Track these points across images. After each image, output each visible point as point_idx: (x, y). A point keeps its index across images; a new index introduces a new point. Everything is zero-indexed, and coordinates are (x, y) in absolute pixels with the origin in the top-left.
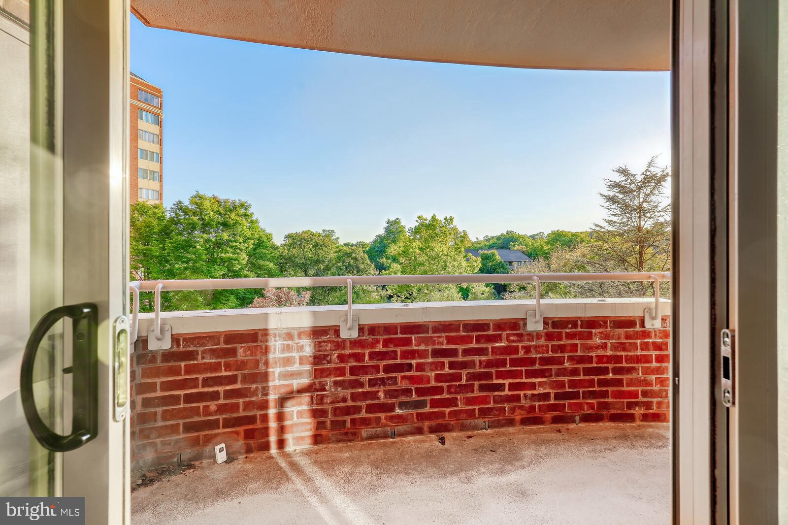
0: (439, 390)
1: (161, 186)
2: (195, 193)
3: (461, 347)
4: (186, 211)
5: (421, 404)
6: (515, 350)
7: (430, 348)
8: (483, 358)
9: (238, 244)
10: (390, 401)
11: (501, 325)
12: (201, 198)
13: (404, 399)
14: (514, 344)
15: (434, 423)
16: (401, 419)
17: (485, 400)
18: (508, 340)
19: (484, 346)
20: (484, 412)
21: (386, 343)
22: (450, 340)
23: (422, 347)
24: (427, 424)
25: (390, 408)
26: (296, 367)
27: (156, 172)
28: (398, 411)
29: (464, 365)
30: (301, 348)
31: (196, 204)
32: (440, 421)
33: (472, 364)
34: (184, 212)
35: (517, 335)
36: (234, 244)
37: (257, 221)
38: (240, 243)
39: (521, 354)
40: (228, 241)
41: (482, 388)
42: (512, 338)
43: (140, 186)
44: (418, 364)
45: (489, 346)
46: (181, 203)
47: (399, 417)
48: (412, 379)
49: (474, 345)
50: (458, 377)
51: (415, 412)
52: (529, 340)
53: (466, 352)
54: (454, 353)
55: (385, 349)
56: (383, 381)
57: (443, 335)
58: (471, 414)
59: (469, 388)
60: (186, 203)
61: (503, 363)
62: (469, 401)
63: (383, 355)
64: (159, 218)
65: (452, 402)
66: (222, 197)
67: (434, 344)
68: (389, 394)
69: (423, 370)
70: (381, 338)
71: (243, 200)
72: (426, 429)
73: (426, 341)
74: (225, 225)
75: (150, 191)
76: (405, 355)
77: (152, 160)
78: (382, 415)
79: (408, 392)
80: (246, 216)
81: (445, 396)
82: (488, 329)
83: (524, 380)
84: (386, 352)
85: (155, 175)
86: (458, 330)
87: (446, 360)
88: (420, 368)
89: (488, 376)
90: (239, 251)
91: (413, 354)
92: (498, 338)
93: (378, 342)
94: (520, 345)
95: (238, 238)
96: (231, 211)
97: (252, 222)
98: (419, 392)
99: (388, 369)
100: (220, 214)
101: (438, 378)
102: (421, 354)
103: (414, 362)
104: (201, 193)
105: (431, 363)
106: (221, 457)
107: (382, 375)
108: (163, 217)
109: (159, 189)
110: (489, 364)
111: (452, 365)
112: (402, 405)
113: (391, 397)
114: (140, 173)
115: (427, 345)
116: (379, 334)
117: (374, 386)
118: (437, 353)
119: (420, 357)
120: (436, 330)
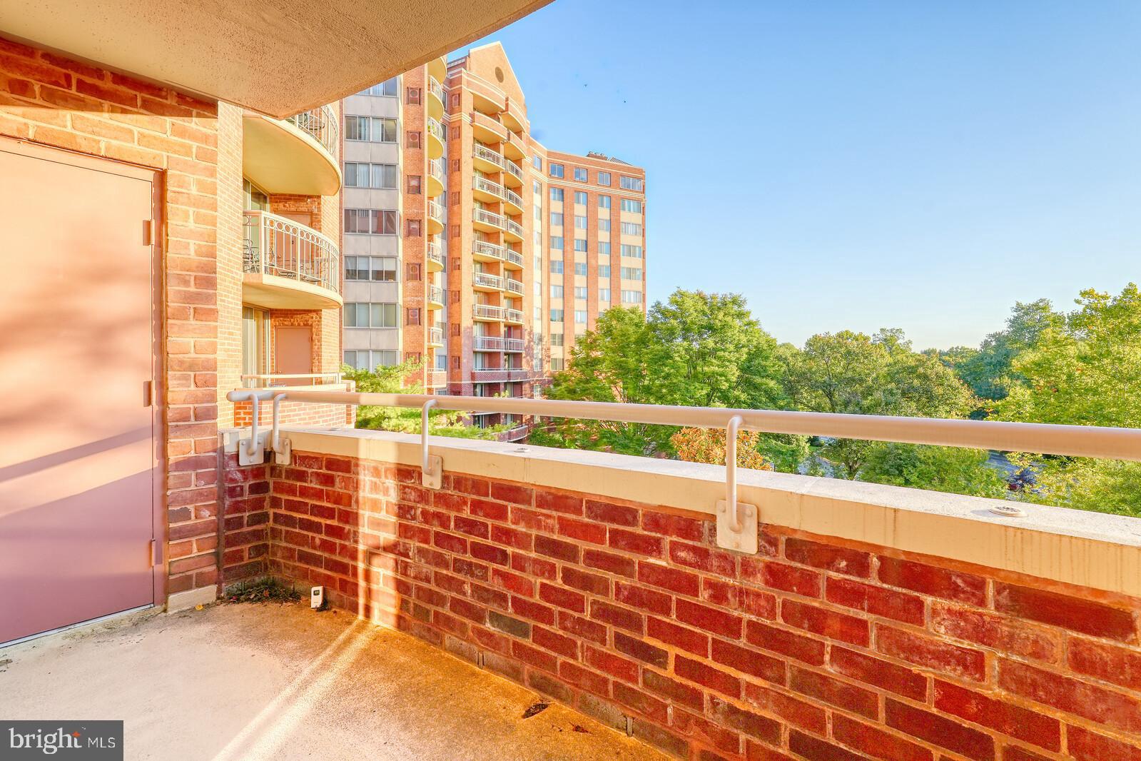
1: (644, 286)
2: (675, 290)
3: (584, 546)
4: (664, 313)
5: (521, 630)
6: (691, 586)
7: (534, 532)
8: (624, 581)
9: (727, 354)
10: (478, 605)
11: (658, 520)
12: (682, 295)
13: (496, 609)
14: (689, 570)
15: (539, 672)
16: (491, 641)
17: (627, 671)
18: (674, 558)
19: (626, 555)
20: (624, 696)
21: (475, 508)
22: (565, 527)
23: (521, 528)
24: (527, 668)
25: (480, 616)
26: (383, 515)
27: (638, 269)
28: (488, 626)
29: (589, 584)
30: (387, 491)
31: (677, 302)
32: (547, 673)
33: (602, 586)
34: (663, 314)
35: (694, 550)
36: (721, 353)
37: (757, 322)
38: (730, 352)
39: (703, 598)
40: (715, 350)
41: (621, 643)
42: (682, 554)
43: (622, 288)
44: (515, 557)
45: (636, 558)
46: (659, 303)
47: (490, 636)
48: (507, 580)
49: (606, 548)
50: (578, 604)
51: (512, 637)
52: (723, 571)
53: (593, 559)
54: (571, 553)
55: (473, 517)
56: (470, 569)
57: (554, 513)
58: (600, 687)
59: (597, 632)
60: (665, 303)
61: (663, 605)
62: (597, 660)
63: (470, 526)
64: (636, 325)
65: (568, 648)
66: (708, 292)
67: (539, 527)
68: (478, 593)
69: (522, 569)
70: (468, 497)
71: (735, 293)
72: (525, 676)
73: (530, 519)
74: (711, 328)
75: (632, 293)
76: (497, 534)
77: (635, 256)
78: (469, 624)
79: (502, 599)
80: (740, 315)
81: (557, 630)
82: (634, 523)
83: (709, 662)
84: (475, 524)
85: (638, 273)
86: (578, 511)
87: (560, 564)
88: (519, 564)
89: (633, 623)
90: (727, 364)
91: (509, 535)
92: (652, 546)
93: (465, 503)
94: (702, 575)
95: (728, 346)
96: (719, 309)
97: (749, 324)
98: (518, 607)
99: (476, 550)
100: (705, 314)
101: (546, 593)
102: (521, 540)
103: (510, 550)
104: (683, 289)
105: (536, 561)
106: (316, 601)
107: (468, 557)
108: (641, 322)
109: (641, 290)
110: (634, 596)
111: (568, 577)
112: (494, 619)
113: (480, 598)
114: (624, 273)
115: (529, 525)
116: (466, 491)
117: (459, 571)
118: (545, 545)
119: (519, 546)
120: (542, 503)
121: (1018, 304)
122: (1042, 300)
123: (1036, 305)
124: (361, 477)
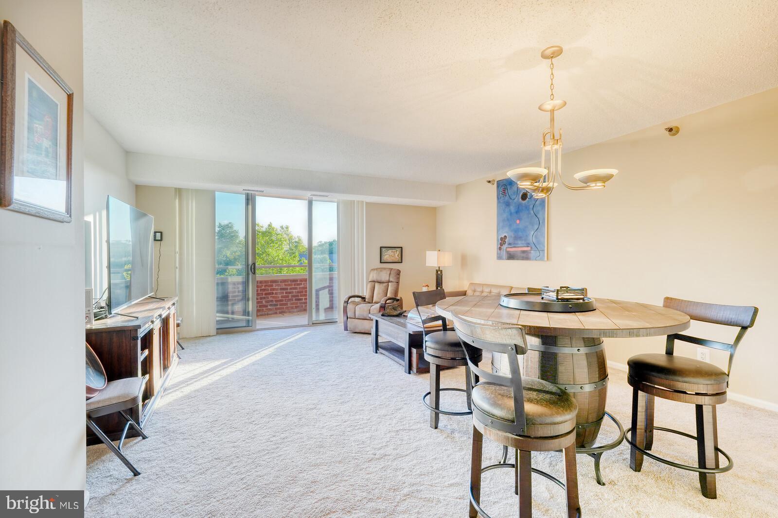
0: (282, 301)
3: (289, 287)
5: (277, 305)
7: (279, 287)
8: (296, 290)
10: (266, 304)
13: (271, 303)
15: (280, 311)
16: (270, 310)
17: (297, 304)
20: (296, 307)
21: (265, 286)
22: (285, 285)
23: (277, 287)
24: (278, 311)
25: (267, 306)
26: (237, 294)
28: (269, 307)
29: (290, 293)
30: (238, 288)
32: (282, 310)
33: (293, 292)
41: (296, 300)
44: (275, 293)
45: (298, 287)
47: (270, 309)
48: (273, 297)
49: (293, 286)
50: (288, 297)
51: (274, 307)
53: (291, 289)
54: (287, 289)
56: (264, 298)
57: (283, 283)
58: (292, 308)
59: (291, 300)
62: (292, 304)
63: (264, 290)
65: (286, 304)
68: (267, 302)
69: (277, 294)
70: (264, 285)
72: (278, 313)
73: (278, 285)
76: (271, 290)
78: (264, 308)
79: (272, 301)
81: (284, 302)
84: (265, 289)
86: (288, 282)
87: (284, 291)
88: (276, 294)
89: (298, 296)
91: (274, 289)
93: (263, 286)
98: (276, 301)
99: (266, 294)
101: (282, 297)
102: (277, 289)
103: (274, 292)
105: (280, 292)
107: (264, 296)
110: (298, 292)
111: (286, 293)
112: (270, 305)
113: (267, 303)
117: (261, 299)
118: (281, 289)
120: (281, 282)
121: (220, 224)
122: (230, 223)
123: (227, 225)
124: (229, 286)
